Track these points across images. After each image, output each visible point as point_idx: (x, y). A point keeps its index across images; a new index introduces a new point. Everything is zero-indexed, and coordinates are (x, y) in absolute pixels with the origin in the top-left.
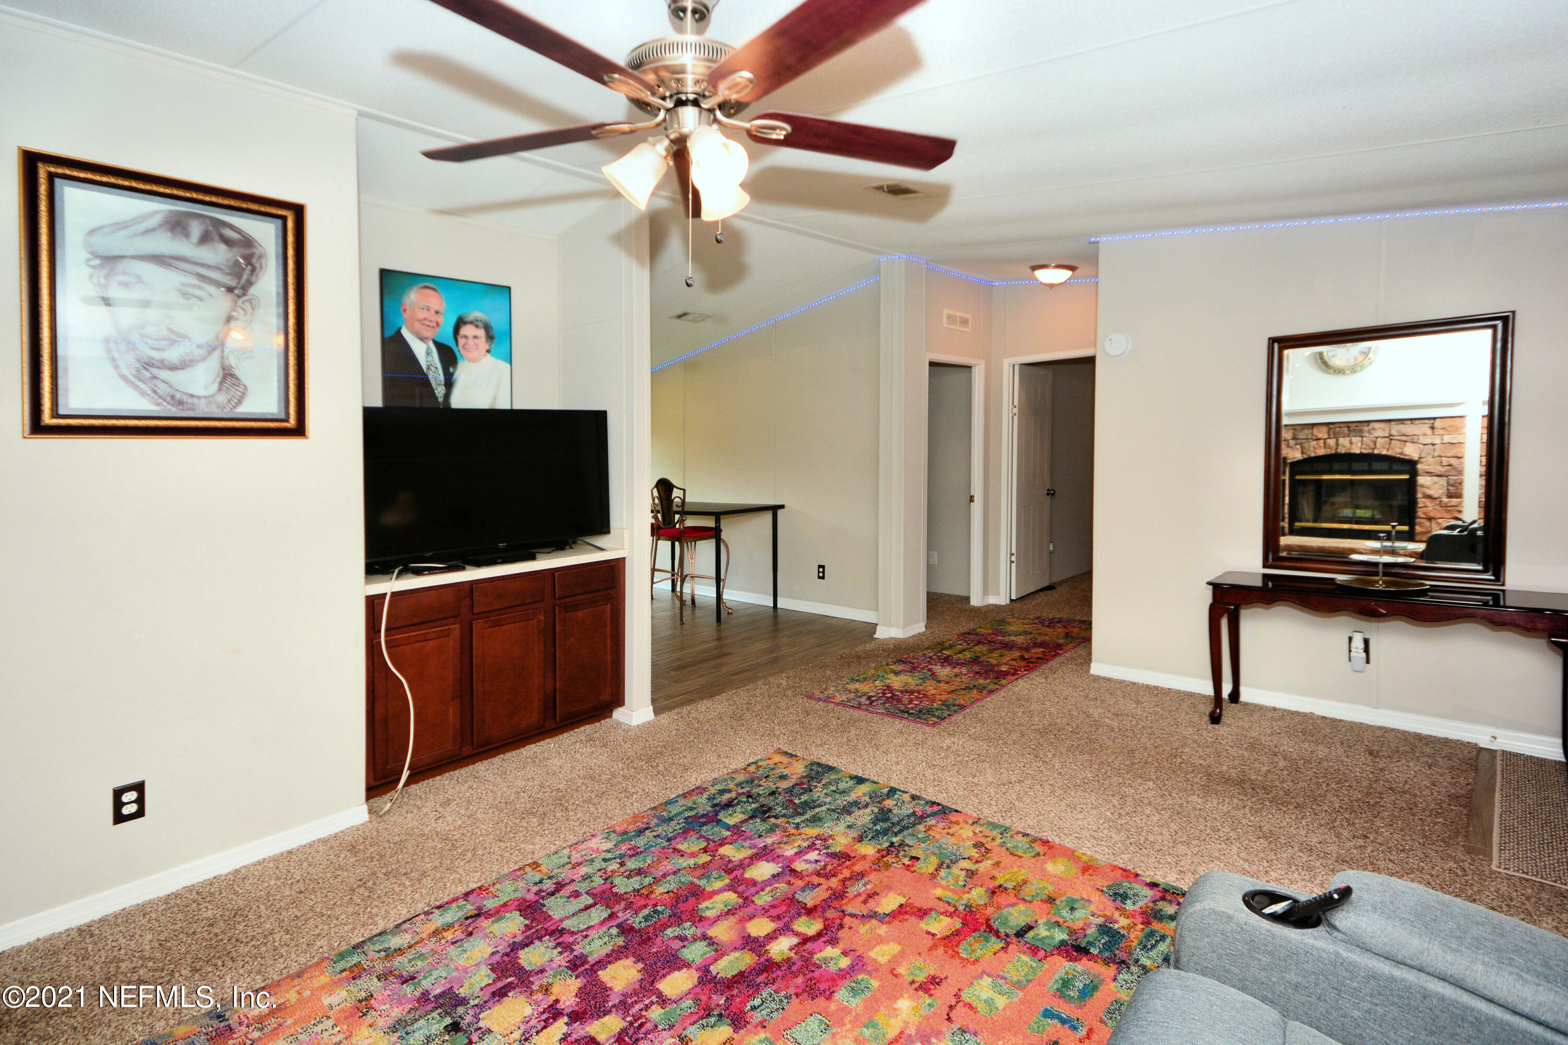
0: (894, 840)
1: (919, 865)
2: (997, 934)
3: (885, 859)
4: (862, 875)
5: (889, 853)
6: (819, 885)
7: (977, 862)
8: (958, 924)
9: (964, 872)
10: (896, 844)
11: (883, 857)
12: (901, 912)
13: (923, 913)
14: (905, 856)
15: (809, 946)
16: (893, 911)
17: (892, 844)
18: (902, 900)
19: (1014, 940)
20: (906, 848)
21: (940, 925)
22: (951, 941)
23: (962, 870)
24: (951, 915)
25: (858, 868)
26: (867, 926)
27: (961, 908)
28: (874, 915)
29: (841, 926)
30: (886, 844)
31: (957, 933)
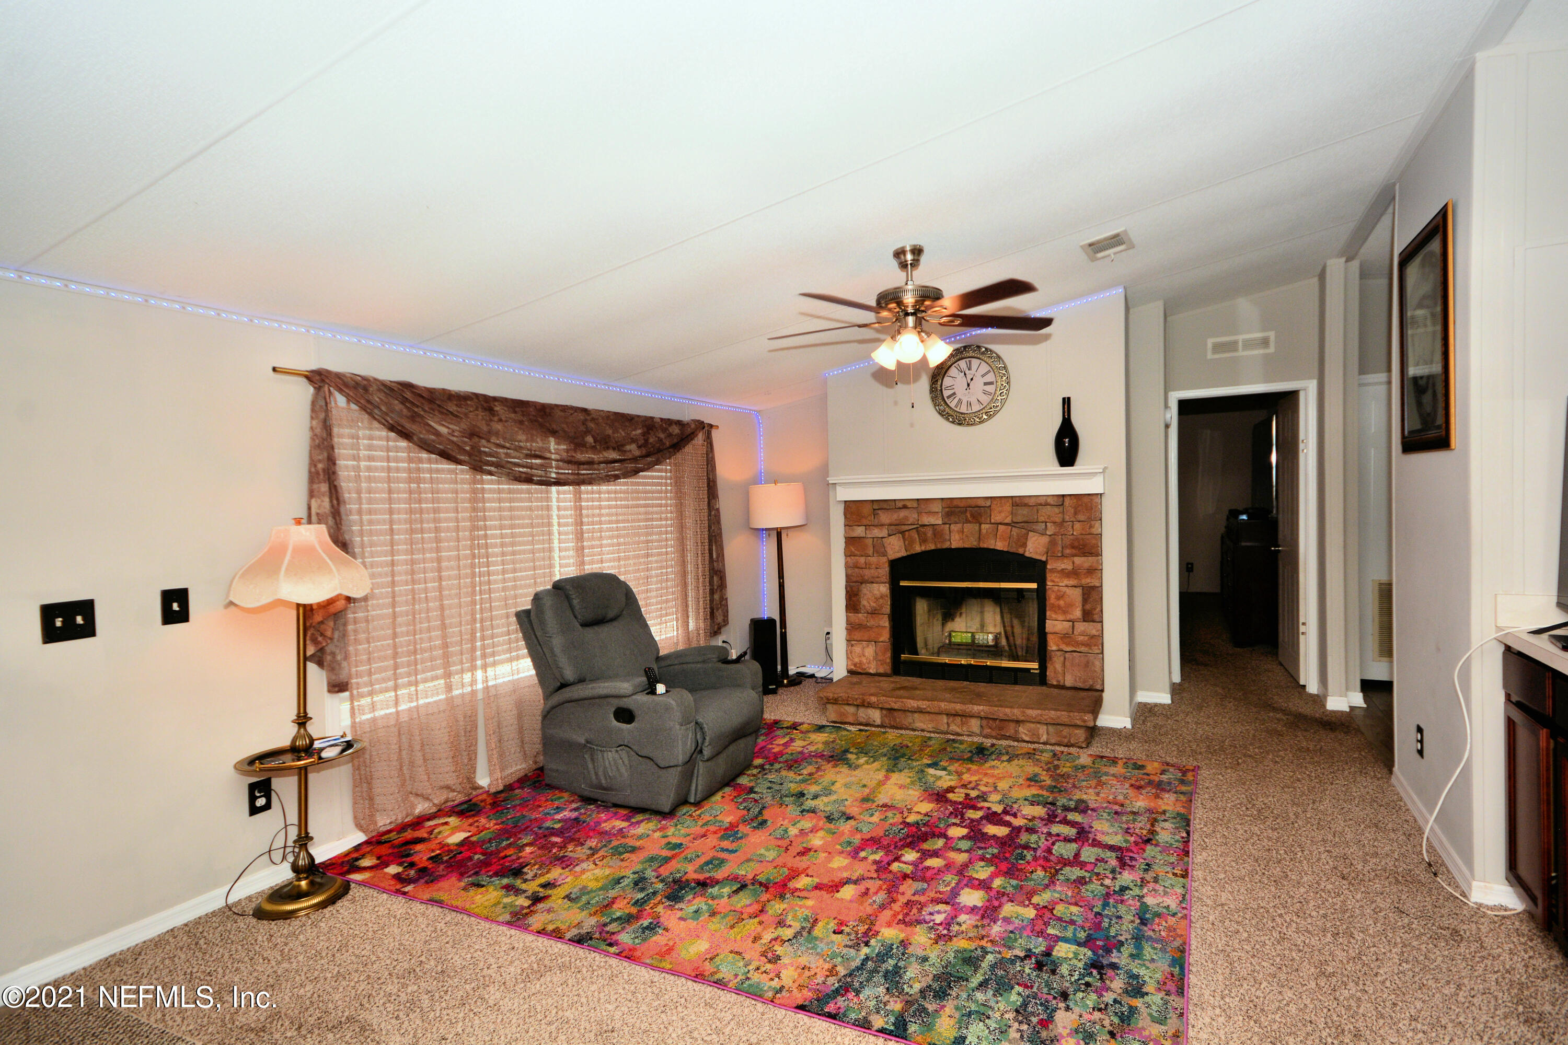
0: (865, 950)
1: (832, 925)
2: (761, 884)
3: (866, 927)
4: (883, 907)
5: (865, 934)
6: (914, 895)
7: (776, 939)
8: (791, 885)
9: (788, 923)
10: (862, 945)
11: (869, 929)
12: (836, 887)
13: (818, 887)
14: (848, 934)
15: (891, 858)
16: (842, 887)
17: (867, 944)
18: (838, 895)
19: (749, 882)
20: (850, 943)
21: (803, 882)
22: (795, 874)
23: (790, 926)
24: (797, 889)
25: (887, 914)
26: (857, 874)
27: (788, 896)
28: (856, 882)
29: (876, 871)
30: (873, 942)
31: (790, 880)
